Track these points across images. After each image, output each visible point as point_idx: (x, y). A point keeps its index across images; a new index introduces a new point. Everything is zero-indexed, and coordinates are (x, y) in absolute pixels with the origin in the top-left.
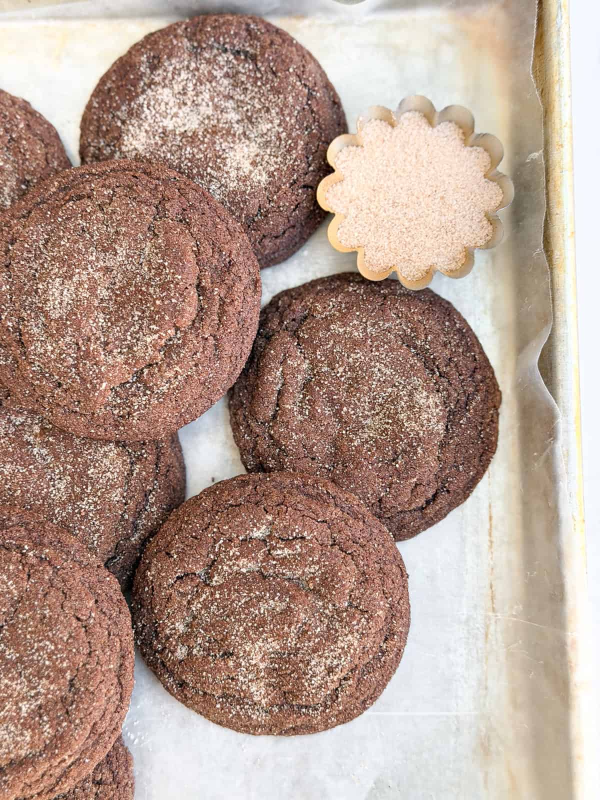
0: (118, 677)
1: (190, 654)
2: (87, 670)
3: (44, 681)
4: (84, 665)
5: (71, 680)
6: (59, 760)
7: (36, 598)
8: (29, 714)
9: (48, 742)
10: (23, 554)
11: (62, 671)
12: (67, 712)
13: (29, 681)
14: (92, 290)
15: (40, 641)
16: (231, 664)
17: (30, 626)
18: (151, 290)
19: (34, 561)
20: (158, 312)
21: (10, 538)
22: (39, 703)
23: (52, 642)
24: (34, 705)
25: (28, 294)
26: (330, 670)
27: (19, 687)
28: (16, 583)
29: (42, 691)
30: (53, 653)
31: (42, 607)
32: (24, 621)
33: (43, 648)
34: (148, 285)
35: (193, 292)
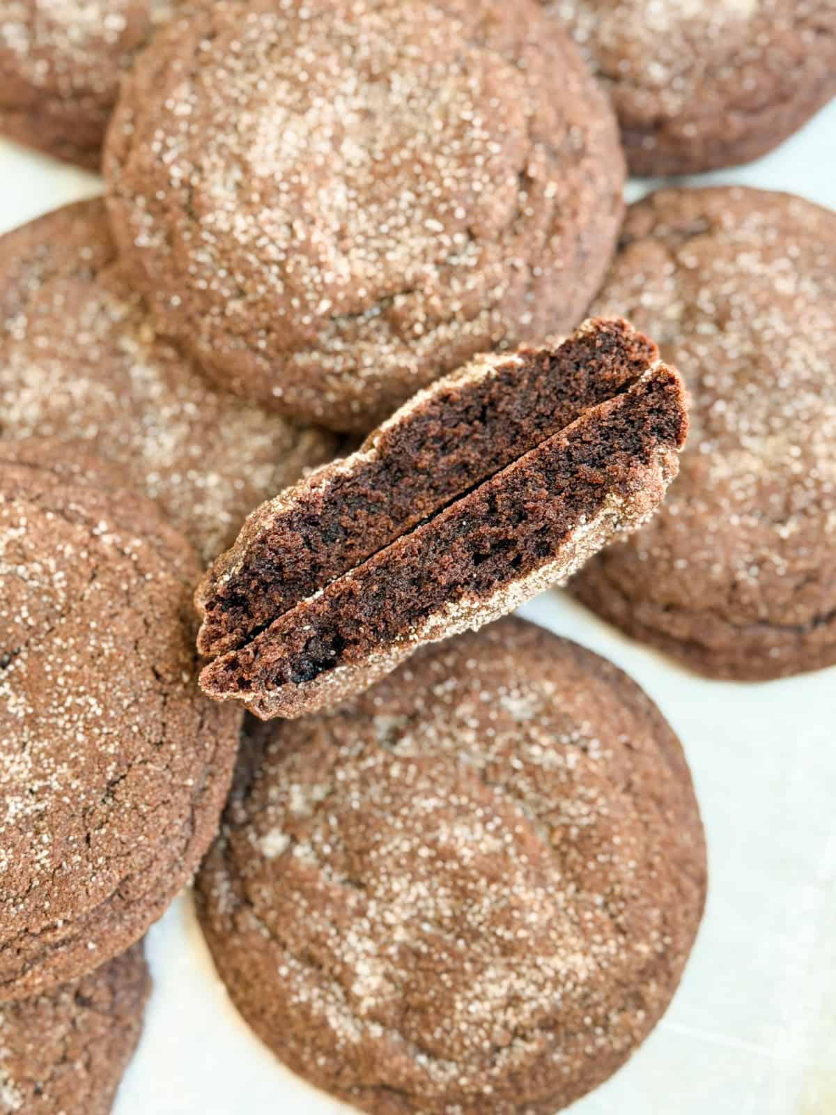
0: (193, 808)
1: (288, 852)
2: (147, 772)
3: (64, 769)
4: (144, 762)
5: (113, 783)
6: (45, 924)
7: (97, 617)
8: (18, 822)
9: (36, 882)
10: (93, 536)
11: (102, 759)
12: (88, 839)
13: (37, 762)
14: (336, 141)
15: (79, 694)
16: (352, 902)
17: (71, 663)
18: (441, 162)
19: (109, 551)
20: (444, 199)
21: (79, 502)
22: (41, 806)
23: (100, 701)
24: (32, 806)
25: (221, 127)
26: (514, 1000)
27: (14, 769)
28: (69, 579)
29: (56, 786)
30: (96, 721)
31: (100, 634)
32: (62, 651)
33: (80, 709)
34: (437, 152)
35: (512, 181)
